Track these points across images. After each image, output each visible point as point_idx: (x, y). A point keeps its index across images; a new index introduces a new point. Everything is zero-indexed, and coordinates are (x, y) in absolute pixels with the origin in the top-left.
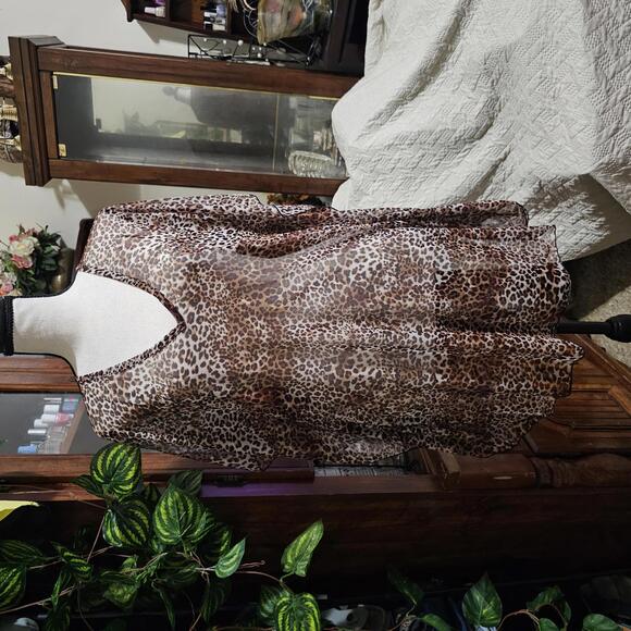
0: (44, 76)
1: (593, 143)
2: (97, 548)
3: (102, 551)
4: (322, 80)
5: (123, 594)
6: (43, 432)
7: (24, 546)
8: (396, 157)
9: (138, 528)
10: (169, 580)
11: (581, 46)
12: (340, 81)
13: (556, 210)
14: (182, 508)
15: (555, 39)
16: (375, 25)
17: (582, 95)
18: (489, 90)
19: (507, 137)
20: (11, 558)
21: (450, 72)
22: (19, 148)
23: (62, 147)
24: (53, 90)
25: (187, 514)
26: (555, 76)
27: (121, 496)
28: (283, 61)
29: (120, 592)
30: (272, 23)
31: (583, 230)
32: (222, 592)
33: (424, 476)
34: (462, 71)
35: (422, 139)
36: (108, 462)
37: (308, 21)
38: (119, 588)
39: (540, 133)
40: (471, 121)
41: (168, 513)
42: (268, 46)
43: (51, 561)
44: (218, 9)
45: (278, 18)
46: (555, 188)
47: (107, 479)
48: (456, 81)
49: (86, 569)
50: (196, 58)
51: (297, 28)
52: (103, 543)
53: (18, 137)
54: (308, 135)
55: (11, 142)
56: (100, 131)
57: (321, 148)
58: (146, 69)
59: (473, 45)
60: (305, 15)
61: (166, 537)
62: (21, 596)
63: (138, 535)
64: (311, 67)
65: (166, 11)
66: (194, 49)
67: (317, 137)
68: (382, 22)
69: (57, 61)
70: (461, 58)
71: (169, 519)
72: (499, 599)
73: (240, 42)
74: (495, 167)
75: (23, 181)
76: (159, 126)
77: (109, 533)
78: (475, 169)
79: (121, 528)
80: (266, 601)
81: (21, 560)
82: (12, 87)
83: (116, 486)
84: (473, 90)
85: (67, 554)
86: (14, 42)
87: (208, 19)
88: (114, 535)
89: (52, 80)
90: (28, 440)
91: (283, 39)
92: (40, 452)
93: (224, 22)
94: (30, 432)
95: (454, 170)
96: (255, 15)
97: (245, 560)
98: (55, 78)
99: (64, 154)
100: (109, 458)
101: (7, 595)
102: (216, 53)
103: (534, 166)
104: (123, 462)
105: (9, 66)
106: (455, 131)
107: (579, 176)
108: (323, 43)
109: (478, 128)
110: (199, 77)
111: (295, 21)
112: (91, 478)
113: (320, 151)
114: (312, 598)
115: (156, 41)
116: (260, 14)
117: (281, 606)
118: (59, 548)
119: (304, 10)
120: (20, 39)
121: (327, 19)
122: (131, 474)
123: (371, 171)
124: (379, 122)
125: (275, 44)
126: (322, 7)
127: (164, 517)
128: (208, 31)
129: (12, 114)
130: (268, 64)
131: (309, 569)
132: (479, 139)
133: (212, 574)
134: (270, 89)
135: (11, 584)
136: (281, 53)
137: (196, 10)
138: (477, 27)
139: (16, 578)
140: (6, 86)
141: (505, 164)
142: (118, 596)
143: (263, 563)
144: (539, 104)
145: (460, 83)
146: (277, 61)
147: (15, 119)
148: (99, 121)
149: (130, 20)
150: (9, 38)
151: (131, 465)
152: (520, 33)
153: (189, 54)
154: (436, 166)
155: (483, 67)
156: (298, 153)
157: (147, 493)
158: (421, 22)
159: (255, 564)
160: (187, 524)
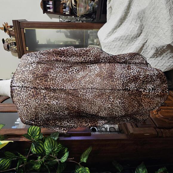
0: (22, 30)
1: (170, 35)
2: (30, 154)
3: (31, 155)
4: (95, 25)
5: (37, 167)
6: (19, 123)
7: (10, 153)
8: (115, 44)
9: (41, 148)
10: (49, 163)
11: (165, 7)
12: (100, 25)
13: (162, 56)
14: (51, 143)
15: (157, 6)
16: (109, 8)
17: (166, 21)
18: (140, 23)
19: (147, 36)
20: (8, 156)
21: (129, 18)
22: (16, 49)
23: (27, 48)
24: (24, 33)
25: (53, 144)
26: (158, 16)
27: (36, 139)
28: (85, 21)
29: (37, 166)
30: (81, 11)
31: (171, 61)
32: (63, 167)
33: (123, 134)
34: (132, 18)
35: (122, 38)
36: (32, 130)
37: (91, 9)
38: (36, 165)
39: (155, 33)
40: (136, 32)
41: (47, 144)
42: (81, 17)
43: (18, 157)
44: (67, 8)
45: (83, 9)
46: (161, 49)
47: (32, 134)
48: (131, 21)
49: (25, 159)
50: (62, 22)
51: (88, 12)
52: (31, 153)
53: (16, 46)
54: (93, 41)
55: (15, 48)
56: (38, 44)
57: (96, 44)
58: (48, 26)
59: (134, 10)
60: (90, 8)
61: (47, 151)
62: (10, 166)
63: (40, 150)
64: (93, 22)
65: (53, 10)
66: (61, 20)
67: (95, 41)
68: (111, 7)
69: (25, 25)
70: (132, 14)
71: (48, 146)
72: (146, 170)
73: (73, 17)
74: (144, 45)
75: (18, 57)
76: (56, 42)
77: (32, 150)
78: (138, 46)
79: (35, 148)
80: (77, 170)
81: (10, 157)
82: (14, 33)
83: (34, 137)
84: (136, 23)
85: (21, 155)
86: (14, 21)
87: (64, 11)
88: (34, 150)
89: (24, 30)
90: (14, 125)
91: (84, 15)
92: (18, 128)
93: (69, 12)
94: (15, 123)
95: (132, 46)
96: (76, 9)
97: (68, 157)
98: (25, 30)
99: (28, 50)
100: (32, 129)
101: (6, 166)
102: (67, 20)
103: (154, 43)
104: (36, 130)
105: (13, 28)
106: (131, 35)
107: (167, 45)
108: (95, 15)
109: (138, 34)
110: (62, 27)
111: (87, 9)
112: (28, 134)
113: (96, 45)
114: (88, 169)
115: (51, 18)
116: (77, 8)
117: (80, 171)
118: (19, 154)
119: (89, 6)
120: (15, 20)
121: (96, 8)
122: (38, 133)
123: (109, 49)
124: (110, 34)
125: (82, 16)
126: (94, 5)
127: (47, 145)
128: (65, 15)
129: (14, 40)
130: (81, 22)
131: (87, 160)
132: (139, 37)
133: (60, 161)
134: (81, 28)
135: (7, 163)
136: (84, 19)
137: (61, 9)
138: (135, 5)
139: (8, 162)
140: (12, 33)
141: (146, 43)
142: (36, 167)
143: (74, 158)
144: (154, 25)
145: (132, 21)
146: (84, 21)
147: (15, 41)
148: (38, 41)
149: (44, 13)
150: (13, 20)
151: (38, 131)
152: (147, 5)
153: (60, 21)
154: (127, 46)
155: (137, 16)
156: (90, 46)
157: (44, 139)
158: (121, 6)
159: (71, 159)
160: (53, 147)
